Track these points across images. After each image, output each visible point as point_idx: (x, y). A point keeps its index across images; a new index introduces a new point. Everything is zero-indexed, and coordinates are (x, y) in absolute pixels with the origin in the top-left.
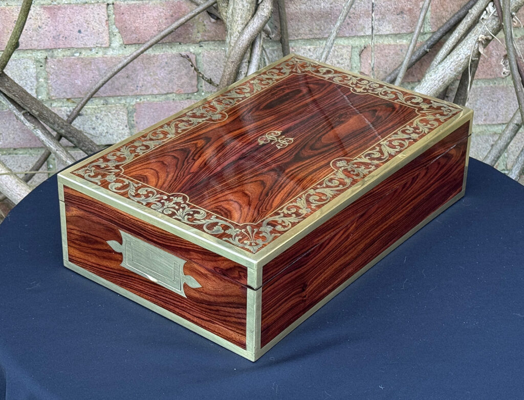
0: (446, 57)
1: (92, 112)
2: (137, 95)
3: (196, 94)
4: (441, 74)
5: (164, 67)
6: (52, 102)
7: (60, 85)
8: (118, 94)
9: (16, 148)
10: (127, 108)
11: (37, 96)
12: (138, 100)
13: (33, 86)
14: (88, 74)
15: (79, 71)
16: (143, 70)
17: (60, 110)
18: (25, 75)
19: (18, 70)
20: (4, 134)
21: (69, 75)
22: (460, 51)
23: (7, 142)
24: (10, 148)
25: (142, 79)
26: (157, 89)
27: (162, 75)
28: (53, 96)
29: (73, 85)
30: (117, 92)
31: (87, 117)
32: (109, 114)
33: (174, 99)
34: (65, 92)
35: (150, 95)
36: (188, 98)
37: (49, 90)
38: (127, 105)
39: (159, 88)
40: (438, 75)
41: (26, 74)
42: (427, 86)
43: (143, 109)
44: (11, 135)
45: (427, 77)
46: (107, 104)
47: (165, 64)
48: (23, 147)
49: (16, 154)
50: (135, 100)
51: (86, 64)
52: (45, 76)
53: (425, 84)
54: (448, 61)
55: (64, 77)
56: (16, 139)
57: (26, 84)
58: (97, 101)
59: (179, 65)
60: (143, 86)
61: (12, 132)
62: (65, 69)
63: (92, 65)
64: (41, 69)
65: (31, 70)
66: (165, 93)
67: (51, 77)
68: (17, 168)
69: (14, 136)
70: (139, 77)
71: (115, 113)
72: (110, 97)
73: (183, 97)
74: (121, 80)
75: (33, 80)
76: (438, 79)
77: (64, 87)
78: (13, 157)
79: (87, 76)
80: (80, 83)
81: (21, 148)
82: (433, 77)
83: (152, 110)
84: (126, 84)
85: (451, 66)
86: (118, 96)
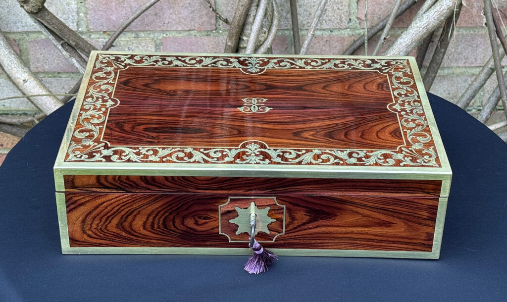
0: (430, 7)
1: (125, 44)
2: (164, 31)
3: (214, 31)
4: (425, 22)
5: (187, 7)
6: (90, 34)
7: (97, 20)
8: (147, 29)
9: (59, 72)
10: (155, 41)
11: (78, 28)
12: (165, 35)
13: (74, 19)
14: (121, 11)
15: (114, 8)
16: (169, 9)
17: (97, 41)
18: (67, 10)
19: (61, 5)
20: (49, 60)
21: (106, 12)
22: (443, 3)
23: (52, 66)
24: (55, 72)
25: (167, 17)
26: (181, 26)
27: (185, 14)
28: (91, 29)
29: (109, 20)
30: (147, 27)
31: (121, 48)
32: (140, 46)
33: (195, 36)
34: (101, 25)
35: (175, 31)
36: (207, 35)
37: (88, 23)
38: (155, 39)
39: (183, 25)
40: (423, 23)
41: (69, 9)
42: (413, 32)
43: (169, 43)
44: (55, 61)
45: (413, 24)
46: (138, 37)
47: (188, 4)
48: (66, 71)
49: (60, 77)
50: (162, 35)
51: (119, 2)
52: (85, 11)
53: (411, 31)
54: (432, 11)
55: (101, 13)
56: (60, 64)
57: (69, 17)
58: (129, 34)
59: (200, 6)
60: (169, 23)
61: (57, 58)
62: (101, 5)
63: (126, 3)
64: (81, 5)
65: (73, 6)
66: (188, 29)
67: (89, 12)
68: (61, 89)
69: (58, 62)
70: (165, 15)
71: (144, 46)
72: (140, 31)
73: (203, 33)
74: (150, 17)
75: (74, 14)
76: (423, 26)
77: (101, 21)
78: (58, 79)
79: (121, 12)
80: (114, 18)
81: (65, 72)
82: (418, 25)
83: (177, 44)
84: (154, 21)
85: (435, 15)
86: (147, 31)
